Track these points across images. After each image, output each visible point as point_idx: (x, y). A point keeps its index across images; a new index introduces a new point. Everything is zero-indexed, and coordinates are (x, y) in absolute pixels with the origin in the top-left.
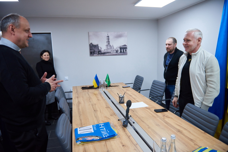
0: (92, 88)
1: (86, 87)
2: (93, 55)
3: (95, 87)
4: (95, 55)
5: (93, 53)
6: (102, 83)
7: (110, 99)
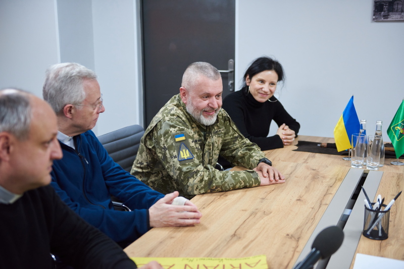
0: (330, 149)
1: (316, 144)
2: (386, 17)
3: (339, 149)
4: (394, 16)
5: (385, 8)
6: (370, 136)
7: (351, 206)
